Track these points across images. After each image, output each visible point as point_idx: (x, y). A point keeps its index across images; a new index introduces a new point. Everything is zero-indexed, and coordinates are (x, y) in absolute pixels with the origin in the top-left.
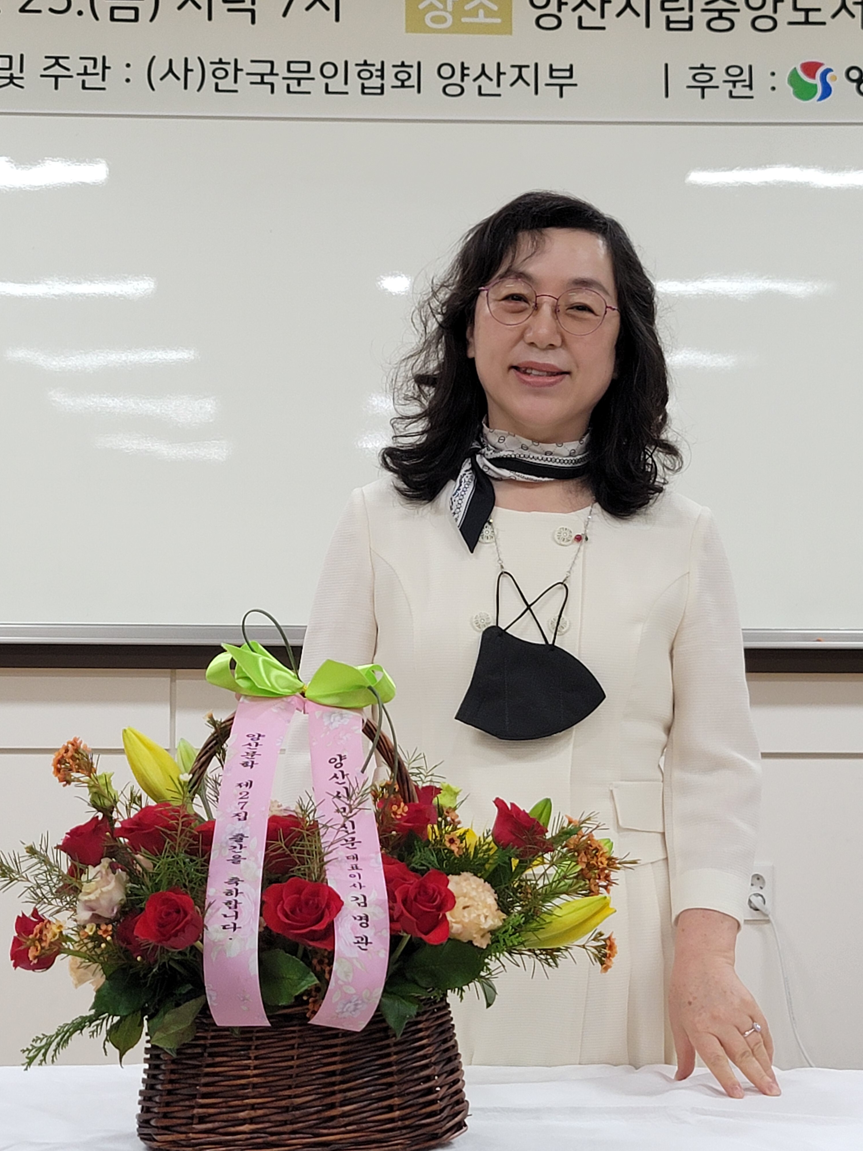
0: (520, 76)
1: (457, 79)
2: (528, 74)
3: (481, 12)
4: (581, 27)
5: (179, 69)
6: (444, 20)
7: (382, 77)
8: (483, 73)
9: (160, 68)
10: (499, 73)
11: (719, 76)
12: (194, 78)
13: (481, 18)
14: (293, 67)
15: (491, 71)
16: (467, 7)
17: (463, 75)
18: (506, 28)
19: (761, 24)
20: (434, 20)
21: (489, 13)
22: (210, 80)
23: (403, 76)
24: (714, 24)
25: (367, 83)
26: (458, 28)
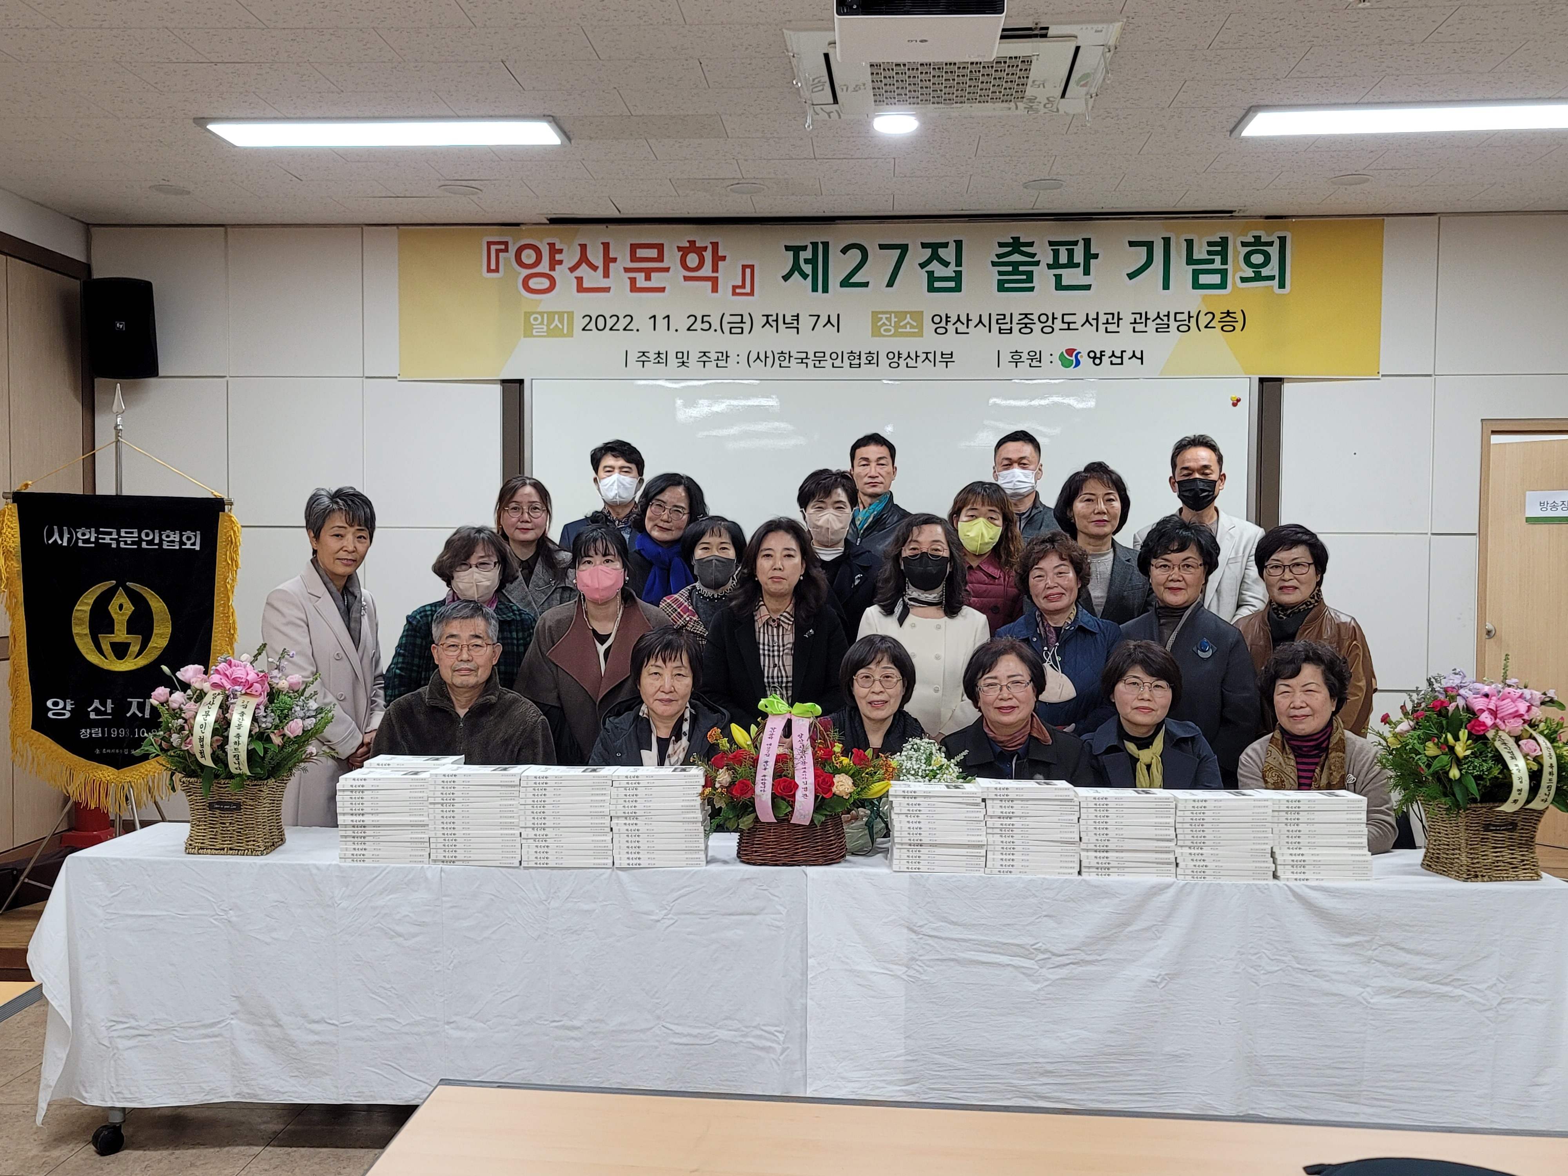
0: (927, 358)
1: (896, 359)
2: (931, 357)
3: (908, 326)
4: (957, 333)
5: (762, 357)
6: (890, 330)
7: (860, 359)
8: (909, 356)
9: (753, 356)
10: (917, 356)
11: (1025, 356)
12: (770, 361)
13: (908, 330)
14: (817, 355)
15: (913, 356)
16: (902, 324)
17: (899, 358)
18: (920, 334)
19: (1046, 330)
20: (885, 330)
21: (912, 327)
22: (777, 362)
23: (870, 358)
24: (1022, 331)
25: (853, 362)
26: (896, 334)
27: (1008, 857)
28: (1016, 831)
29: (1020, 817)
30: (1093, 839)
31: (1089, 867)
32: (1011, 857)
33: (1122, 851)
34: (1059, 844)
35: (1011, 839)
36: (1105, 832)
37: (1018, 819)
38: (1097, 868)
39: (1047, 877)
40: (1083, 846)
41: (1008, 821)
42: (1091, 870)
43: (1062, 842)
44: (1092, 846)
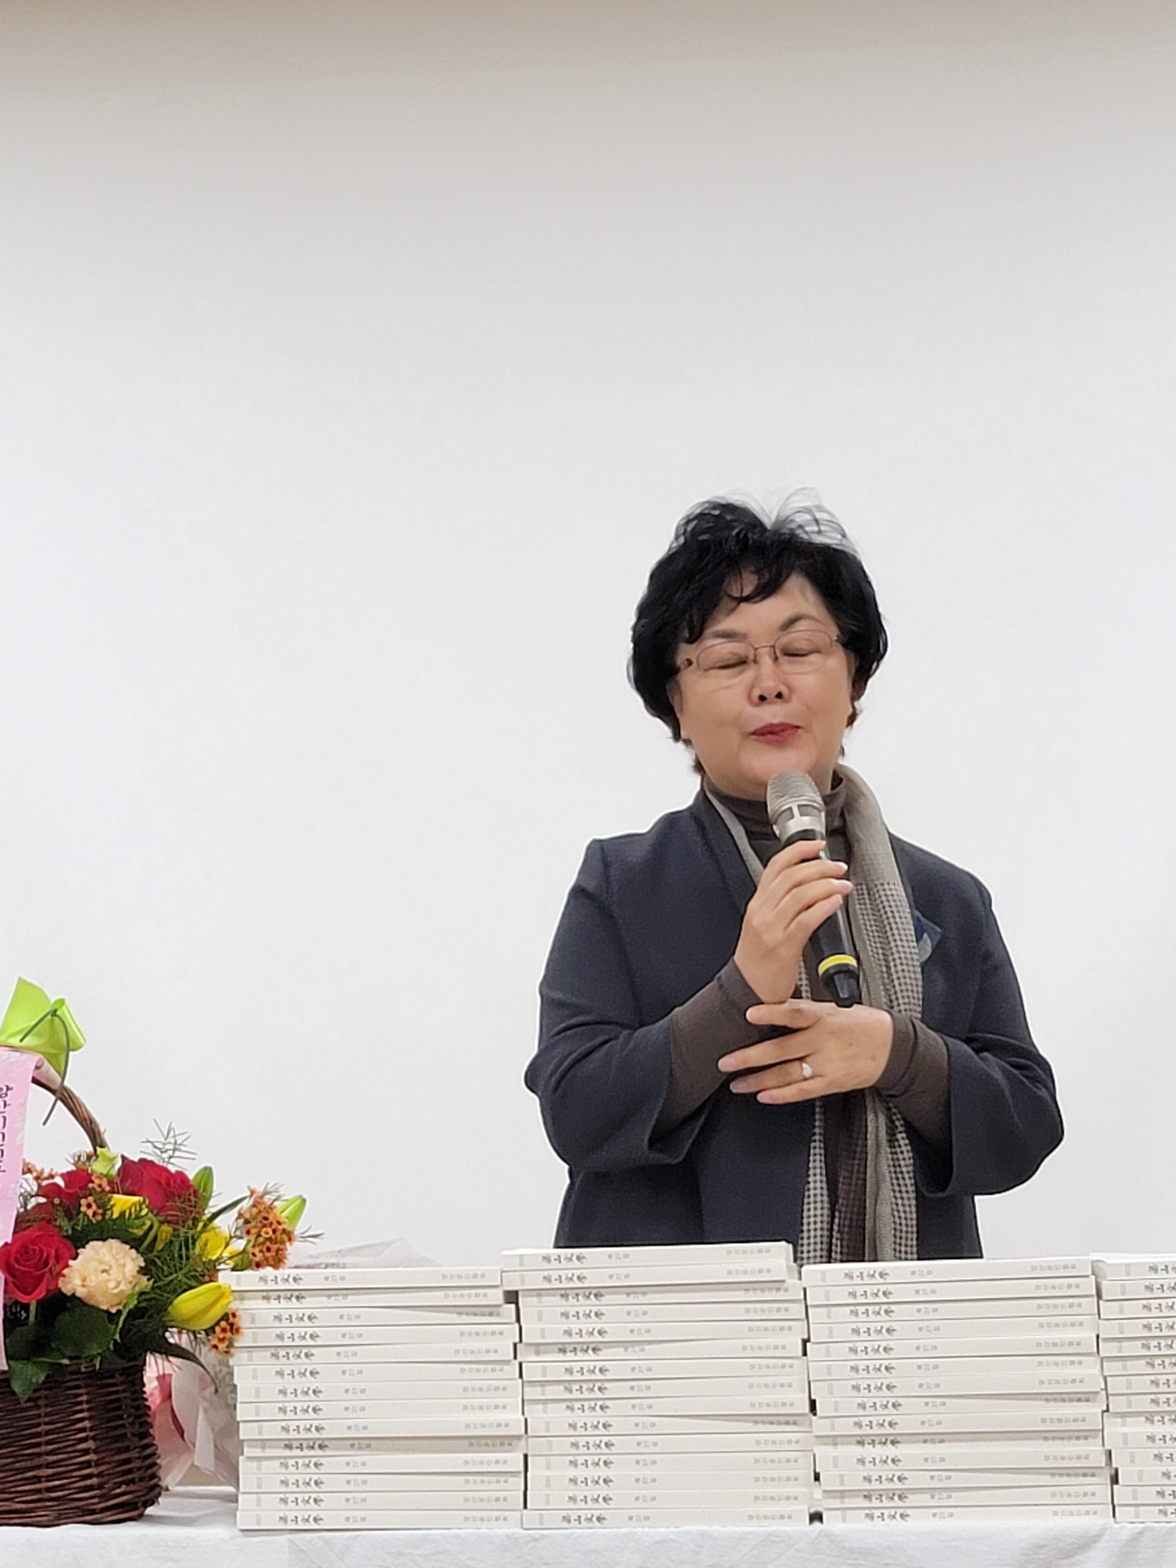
27: (593, 1473)
28: (613, 1389)
29: (625, 1344)
30: (849, 1404)
31: (842, 1494)
32: (603, 1472)
33: (941, 1438)
34: (750, 1426)
35: (600, 1417)
36: (885, 1378)
37: (619, 1352)
38: (868, 1497)
39: (715, 1529)
40: (819, 1425)
41: (586, 1360)
42: (849, 1503)
43: (755, 1418)
44: (846, 1427)
